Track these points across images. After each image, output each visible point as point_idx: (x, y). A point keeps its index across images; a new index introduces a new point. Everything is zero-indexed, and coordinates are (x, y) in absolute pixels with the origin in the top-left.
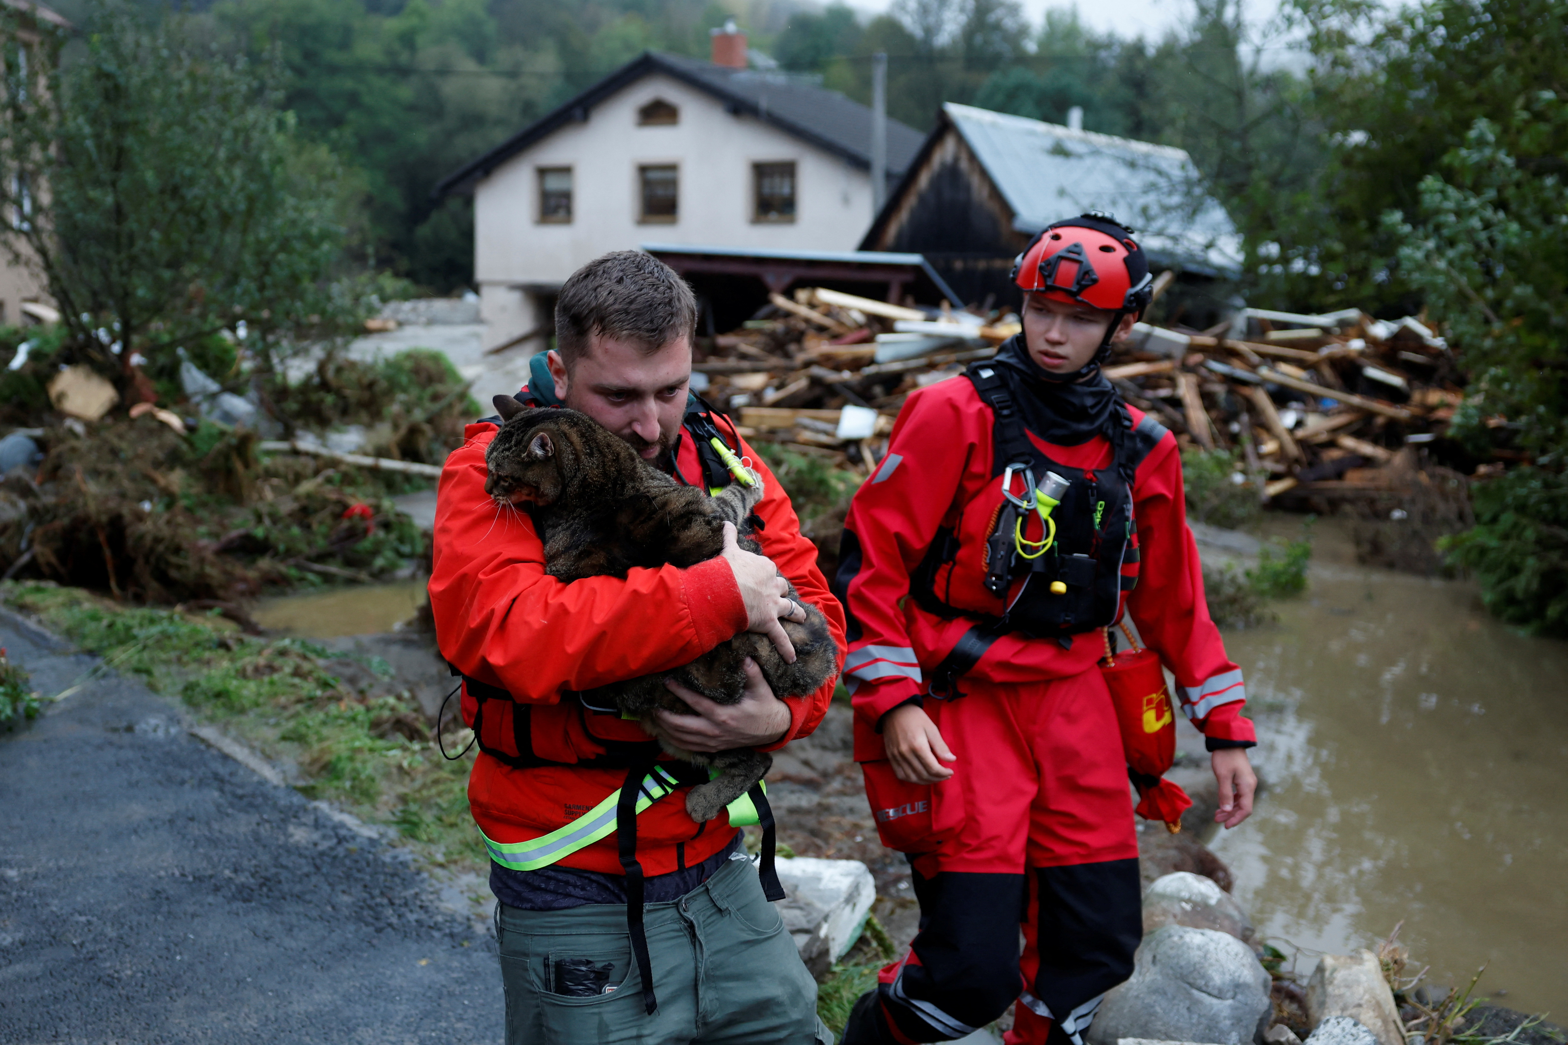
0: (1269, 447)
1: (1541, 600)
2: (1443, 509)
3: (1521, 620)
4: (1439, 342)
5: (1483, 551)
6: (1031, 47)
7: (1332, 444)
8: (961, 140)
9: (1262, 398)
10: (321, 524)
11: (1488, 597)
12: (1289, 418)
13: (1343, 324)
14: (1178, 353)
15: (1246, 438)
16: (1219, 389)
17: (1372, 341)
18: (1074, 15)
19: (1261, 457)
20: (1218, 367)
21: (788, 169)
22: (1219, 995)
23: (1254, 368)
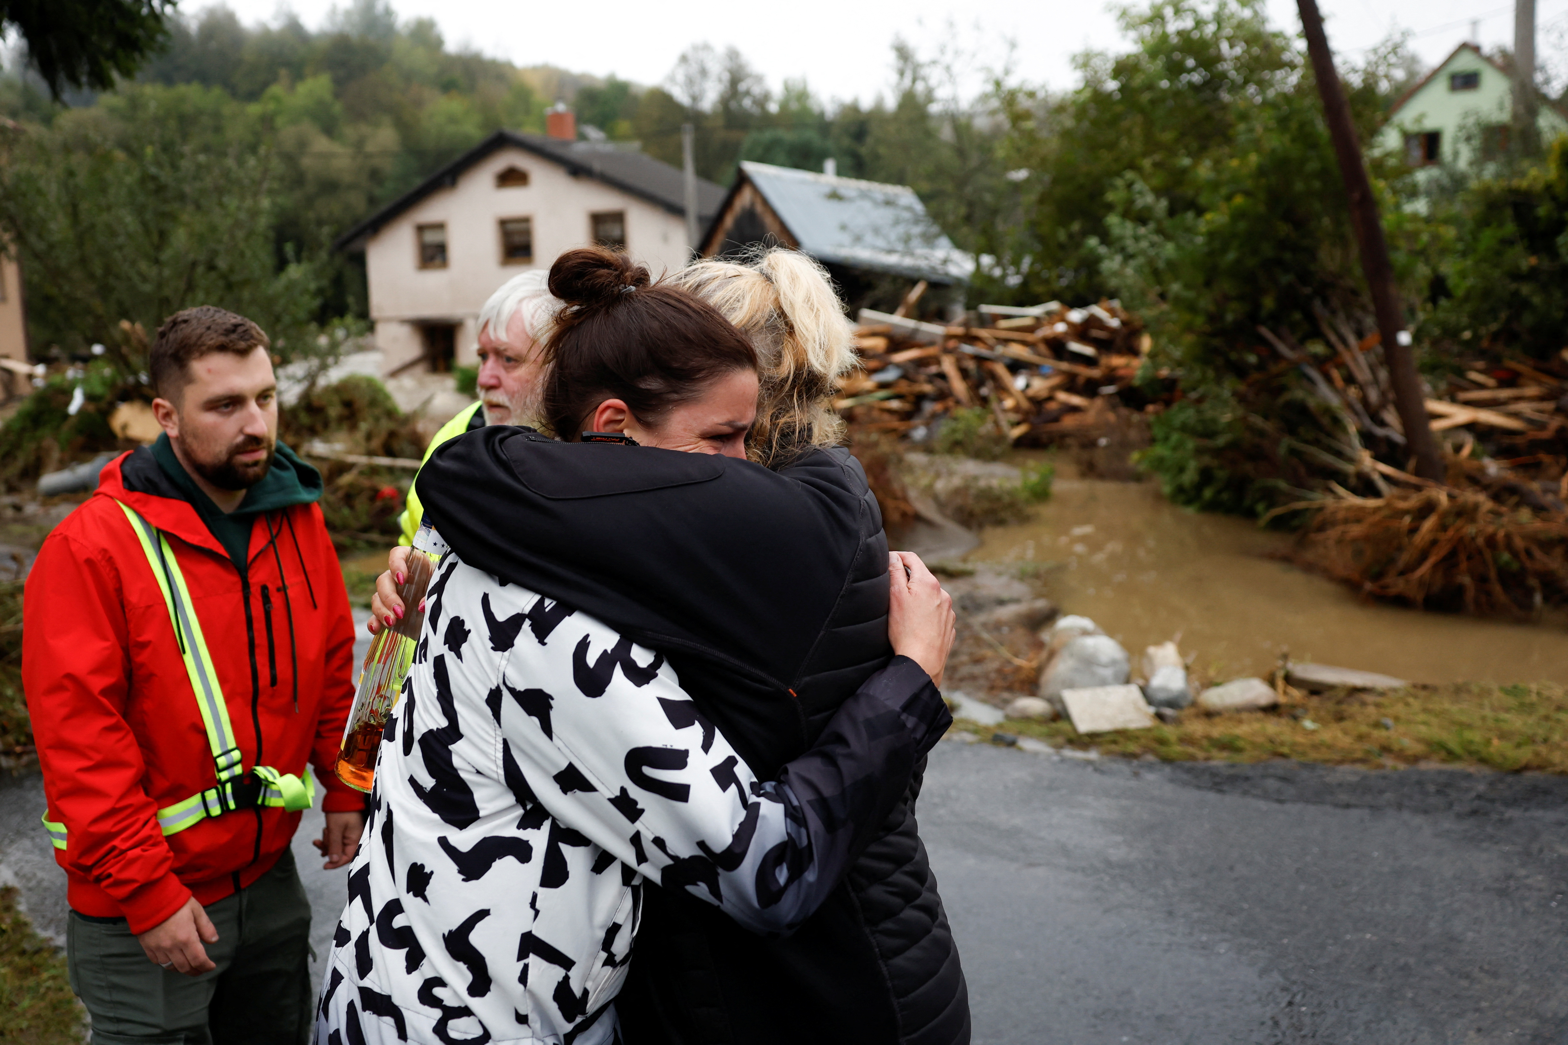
0: (1009, 403)
1: (1199, 487)
2: (1133, 435)
3: (1188, 502)
4: (1114, 323)
5: (1161, 460)
6: (773, 108)
7: (1050, 398)
8: (756, 190)
9: (1000, 369)
10: (362, 504)
11: (1167, 489)
12: (1020, 382)
13: (1049, 313)
14: (940, 341)
15: (993, 397)
16: (971, 365)
17: (1070, 325)
18: (805, 82)
19: (1005, 411)
20: (967, 349)
21: (618, 218)
22: (1105, 666)
23: (991, 348)
